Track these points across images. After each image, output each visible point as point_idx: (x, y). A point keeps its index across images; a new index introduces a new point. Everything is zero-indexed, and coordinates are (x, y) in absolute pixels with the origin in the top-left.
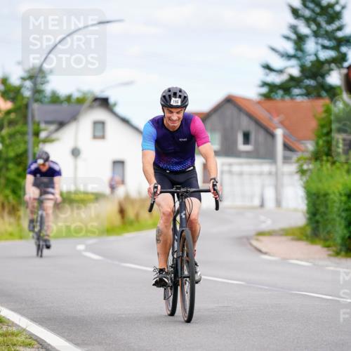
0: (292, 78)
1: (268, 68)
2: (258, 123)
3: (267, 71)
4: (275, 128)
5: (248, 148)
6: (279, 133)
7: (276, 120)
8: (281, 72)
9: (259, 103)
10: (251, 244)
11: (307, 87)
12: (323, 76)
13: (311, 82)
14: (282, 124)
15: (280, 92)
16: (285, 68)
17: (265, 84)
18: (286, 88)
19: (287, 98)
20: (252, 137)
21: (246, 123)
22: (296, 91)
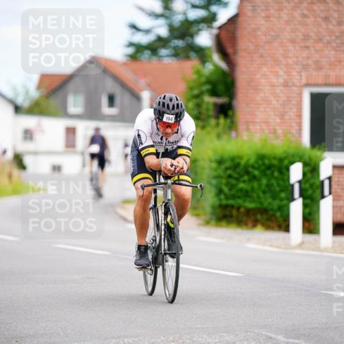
0: (160, 39)
1: (134, 27)
2: (124, 85)
3: (134, 30)
4: (141, 90)
5: (113, 111)
6: (146, 95)
7: (142, 82)
8: (147, 31)
9: (125, 64)
10: (116, 213)
11: (175, 48)
12: (192, 36)
13: (179, 43)
14: (149, 86)
15: (147, 53)
16: (153, 28)
17: (131, 44)
18: (154, 48)
19: (154, 59)
20: (118, 100)
21: (110, 86)
22: (163, 52)
